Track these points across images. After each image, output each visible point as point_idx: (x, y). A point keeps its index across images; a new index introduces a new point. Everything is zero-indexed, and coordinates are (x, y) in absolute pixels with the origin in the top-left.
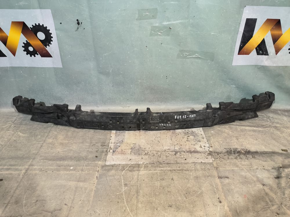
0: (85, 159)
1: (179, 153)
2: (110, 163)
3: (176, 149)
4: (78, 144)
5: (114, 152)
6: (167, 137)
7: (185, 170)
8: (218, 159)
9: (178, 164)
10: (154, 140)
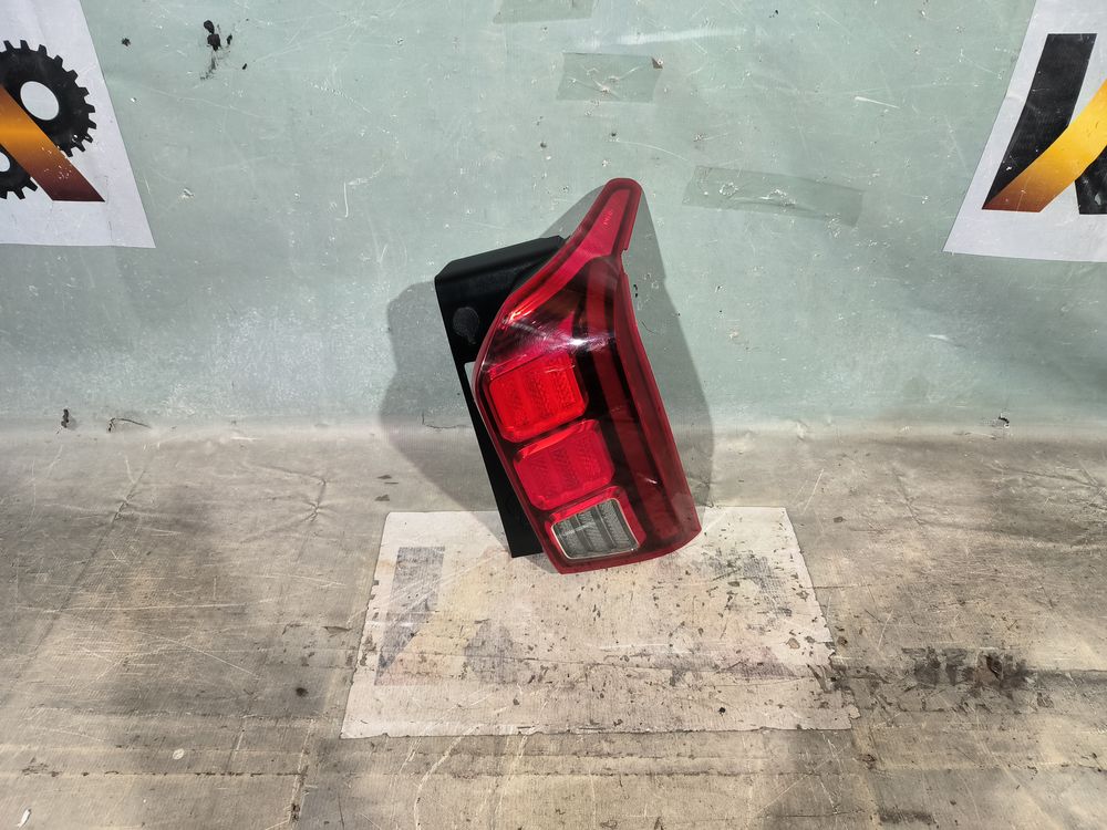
0: (247, 703)
1: (689, 677)
2: (361, 726)
3: (676, 650)
4: (220, 622)
5: (383, 663)
6: (637, 587)
7: (720, 774)
8: (876, 711)
9: (687, 739)
10: (575, 606)
